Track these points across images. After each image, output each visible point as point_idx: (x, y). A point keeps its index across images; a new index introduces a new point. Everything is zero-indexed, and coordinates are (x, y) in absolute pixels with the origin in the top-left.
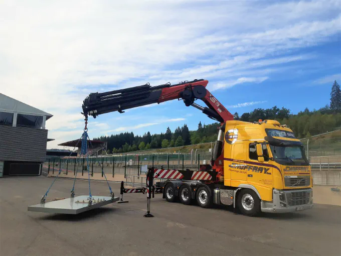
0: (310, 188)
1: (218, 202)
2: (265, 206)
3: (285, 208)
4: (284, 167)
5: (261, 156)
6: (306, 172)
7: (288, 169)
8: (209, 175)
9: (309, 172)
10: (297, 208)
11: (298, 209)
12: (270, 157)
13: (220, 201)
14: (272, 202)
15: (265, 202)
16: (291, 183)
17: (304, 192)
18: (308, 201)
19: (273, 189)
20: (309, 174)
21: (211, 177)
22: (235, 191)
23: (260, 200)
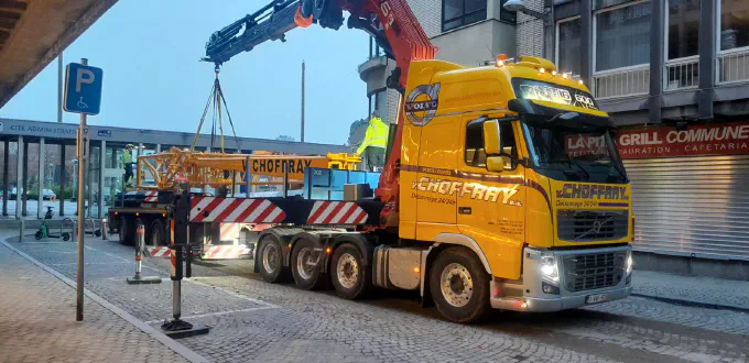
0: (625, 244)
1: (383, 283)
2: (503, 294)
3: (554, 298)
4: (558, 185)
5: (495, 155)
6: (619, 201)
7: (570, 191)
8: (359, 210)
9: (625, 201)
10: (587, 298)
11: (591, 300)
12: (521, 157)
13: (388, 280)
14: (520, 280)
15: (501, 281)
16: (577, 230)
17: (611, 255)
18: (619, 278)
19: (526, 245)
20: (626, 205)
21: (367, 216)
22: (426, 253)
23: (489, 277)
